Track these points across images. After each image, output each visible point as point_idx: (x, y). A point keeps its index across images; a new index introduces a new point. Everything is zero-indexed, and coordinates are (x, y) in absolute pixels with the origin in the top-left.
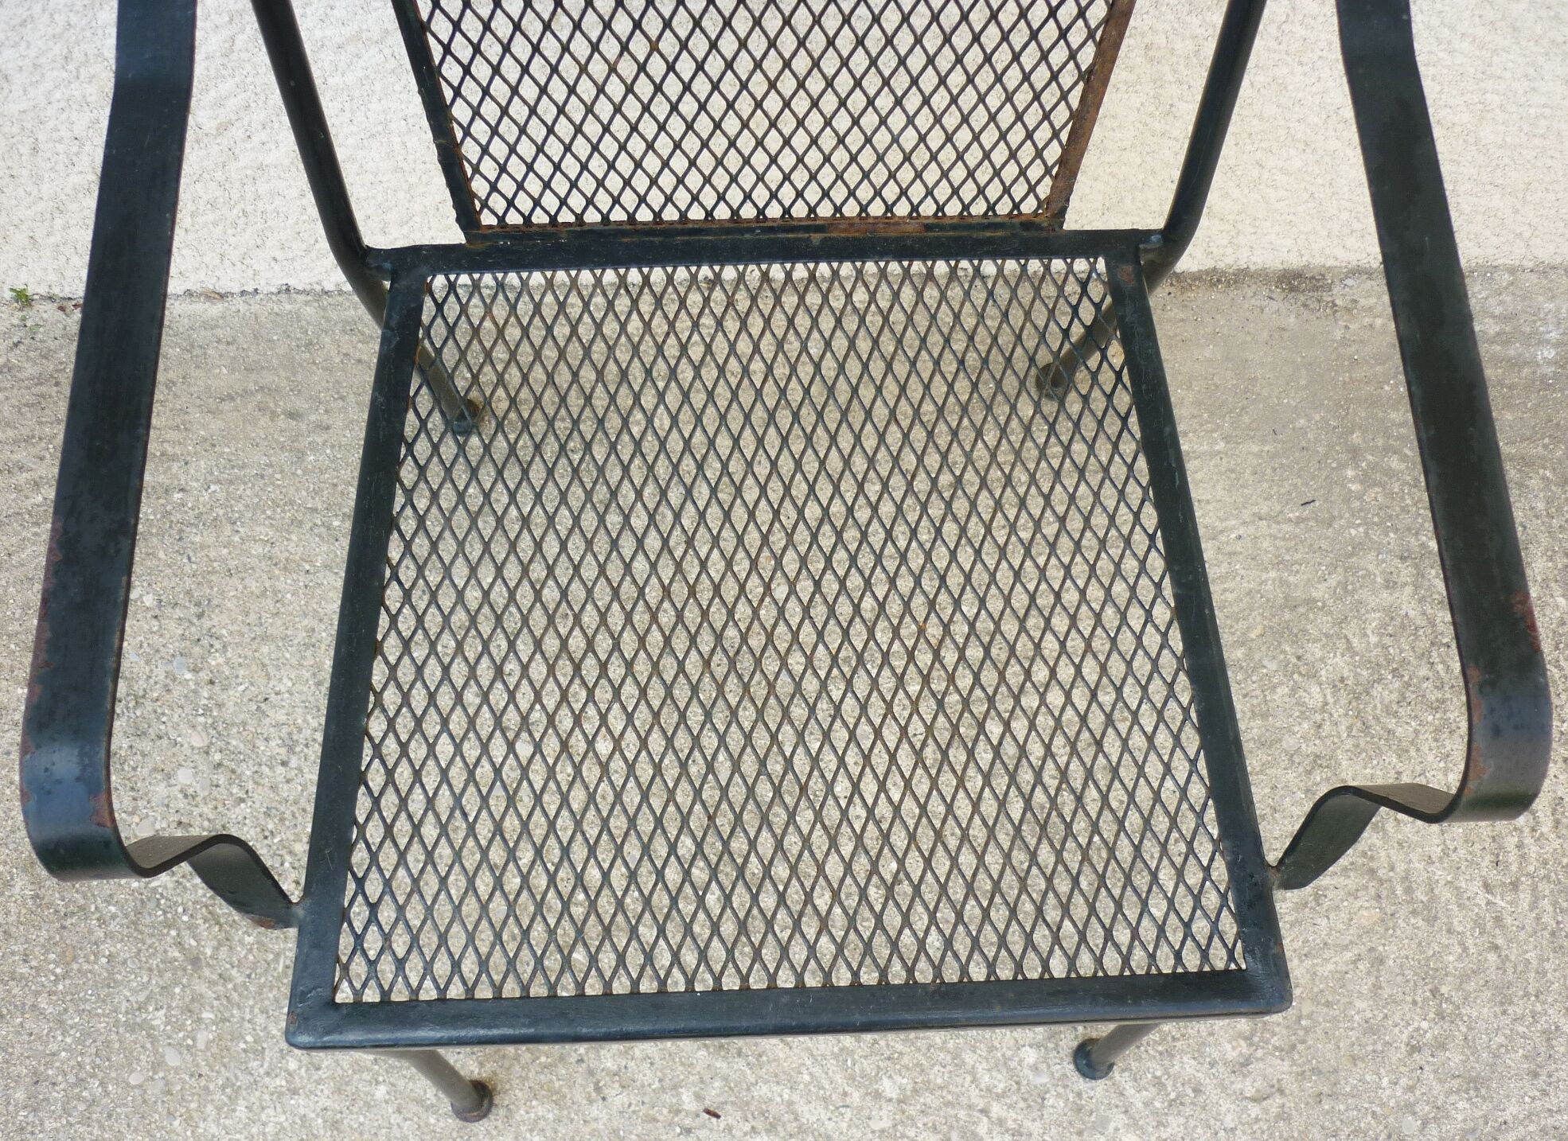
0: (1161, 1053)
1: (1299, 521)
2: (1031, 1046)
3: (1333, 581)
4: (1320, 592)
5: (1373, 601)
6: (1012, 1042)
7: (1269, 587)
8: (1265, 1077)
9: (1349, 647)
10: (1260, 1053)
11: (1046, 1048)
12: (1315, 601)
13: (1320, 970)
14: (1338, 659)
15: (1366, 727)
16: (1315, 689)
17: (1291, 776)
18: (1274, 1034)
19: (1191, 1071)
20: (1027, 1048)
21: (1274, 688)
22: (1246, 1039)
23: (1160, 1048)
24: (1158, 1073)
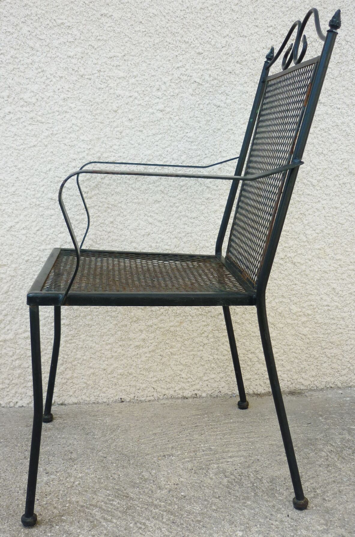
0: (292, 530)
1: (307, 427)
2: (239, 531)
3: (322, 435)
4: (318, 437)
5: (336, 437)
6: (232, 530)
7: (301, 437)
8: (336, 533)
9: (332, 445)
10: (331, 528)
11: (246, 531)
12: (317, 439)
13: (348, 507)
14: (329, 447)
15: (344, 459)
16: (323, 453)
17: (321, 469)
18: (335, 523)
19: (305, 533)
20: (239, 532)
21: (309, 454)
22: (324, 525)
23: (291, 529)
24: (292, 534)
